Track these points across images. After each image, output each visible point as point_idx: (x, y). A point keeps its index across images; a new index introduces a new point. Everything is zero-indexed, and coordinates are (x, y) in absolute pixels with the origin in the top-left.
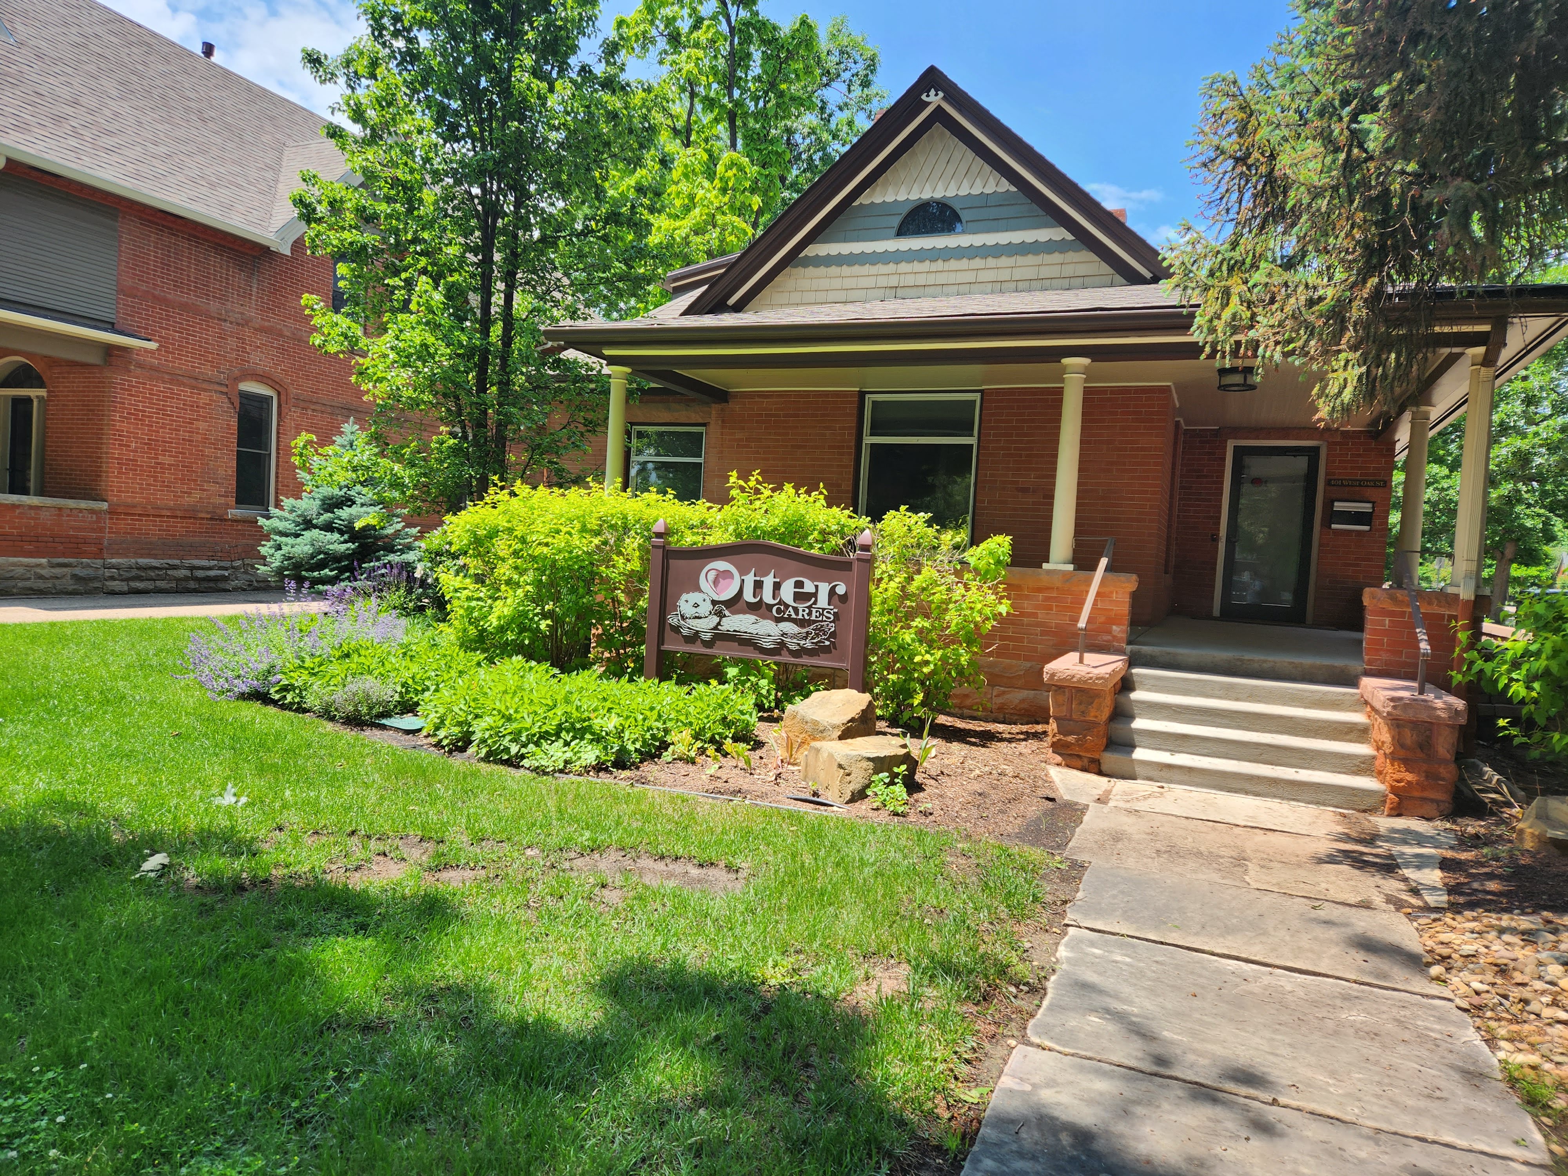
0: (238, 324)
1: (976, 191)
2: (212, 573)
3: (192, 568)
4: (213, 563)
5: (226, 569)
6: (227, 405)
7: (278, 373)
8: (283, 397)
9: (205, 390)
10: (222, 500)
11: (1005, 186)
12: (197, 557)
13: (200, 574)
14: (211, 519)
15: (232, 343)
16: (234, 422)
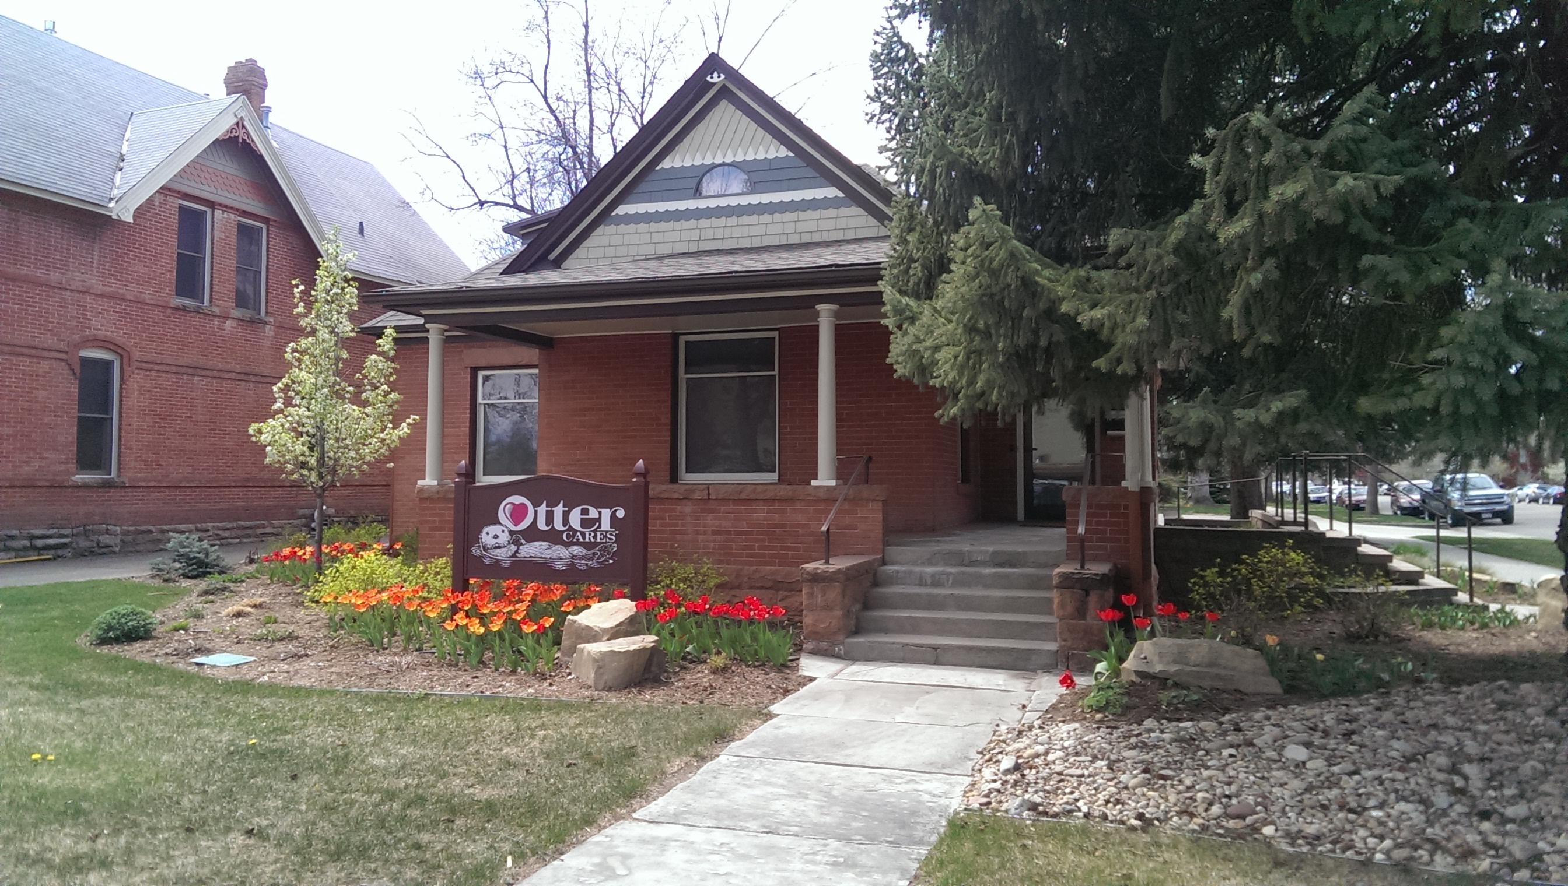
0: (79, 292)
1: (761, 156)
2: (52, 541)
3: (32, 537)
4: (52, 532)
5: (66, 536)
6: (67, 372)
7: (119, 337)
8: (125, 361)
9: (44, 358)
10: (62, 467)
11: (784, 152)
12: (36, 527)
13: (40, 543)
14: (51, 487)
15: (73, 311)
16: (75, 389)
